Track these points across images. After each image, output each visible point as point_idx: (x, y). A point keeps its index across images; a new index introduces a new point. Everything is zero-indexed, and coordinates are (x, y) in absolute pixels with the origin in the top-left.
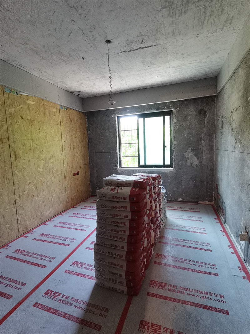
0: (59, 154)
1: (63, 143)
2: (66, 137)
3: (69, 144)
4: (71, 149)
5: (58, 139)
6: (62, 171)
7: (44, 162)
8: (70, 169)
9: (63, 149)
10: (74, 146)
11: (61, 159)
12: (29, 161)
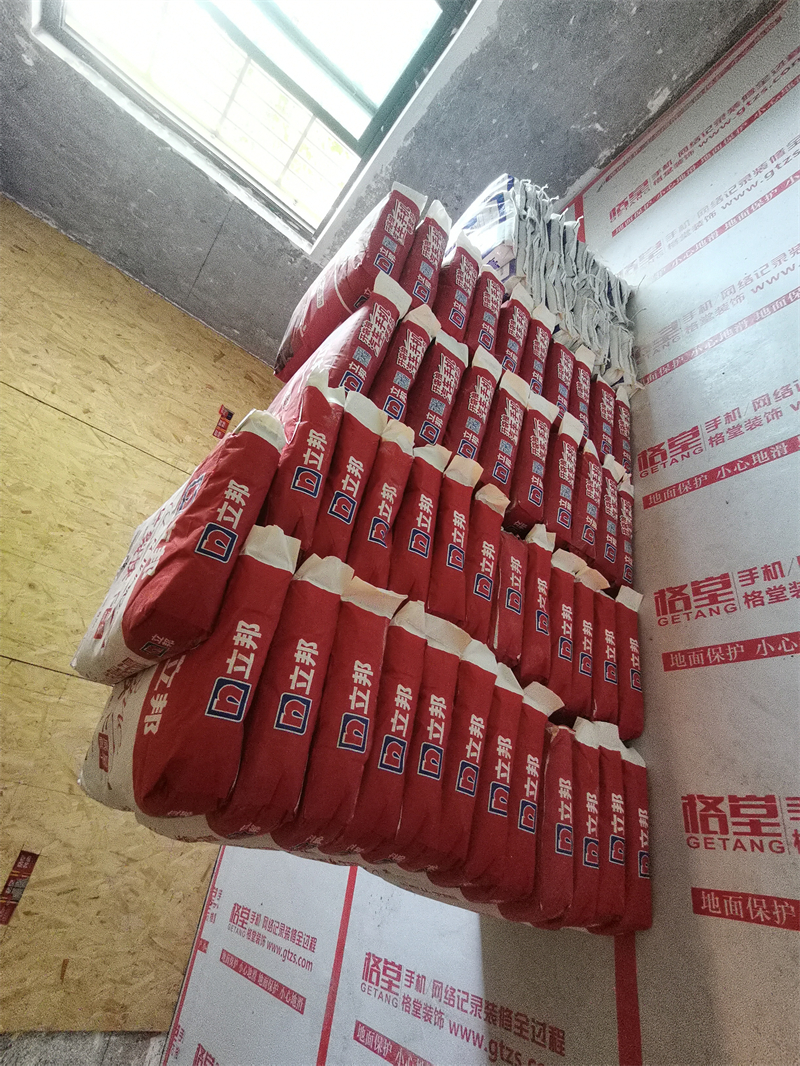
0: (93, 450)
1: (53, 400)
2: (36, 372)
3: (78, 377)
4: (105, 382)
5: (20, 417)
6: (167, 476)
7: (78, 527)
8: (188, 439)
9: (84, 417)
10: (103, 358)
11: (120, 454)
12: (31, 586)
